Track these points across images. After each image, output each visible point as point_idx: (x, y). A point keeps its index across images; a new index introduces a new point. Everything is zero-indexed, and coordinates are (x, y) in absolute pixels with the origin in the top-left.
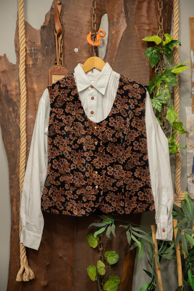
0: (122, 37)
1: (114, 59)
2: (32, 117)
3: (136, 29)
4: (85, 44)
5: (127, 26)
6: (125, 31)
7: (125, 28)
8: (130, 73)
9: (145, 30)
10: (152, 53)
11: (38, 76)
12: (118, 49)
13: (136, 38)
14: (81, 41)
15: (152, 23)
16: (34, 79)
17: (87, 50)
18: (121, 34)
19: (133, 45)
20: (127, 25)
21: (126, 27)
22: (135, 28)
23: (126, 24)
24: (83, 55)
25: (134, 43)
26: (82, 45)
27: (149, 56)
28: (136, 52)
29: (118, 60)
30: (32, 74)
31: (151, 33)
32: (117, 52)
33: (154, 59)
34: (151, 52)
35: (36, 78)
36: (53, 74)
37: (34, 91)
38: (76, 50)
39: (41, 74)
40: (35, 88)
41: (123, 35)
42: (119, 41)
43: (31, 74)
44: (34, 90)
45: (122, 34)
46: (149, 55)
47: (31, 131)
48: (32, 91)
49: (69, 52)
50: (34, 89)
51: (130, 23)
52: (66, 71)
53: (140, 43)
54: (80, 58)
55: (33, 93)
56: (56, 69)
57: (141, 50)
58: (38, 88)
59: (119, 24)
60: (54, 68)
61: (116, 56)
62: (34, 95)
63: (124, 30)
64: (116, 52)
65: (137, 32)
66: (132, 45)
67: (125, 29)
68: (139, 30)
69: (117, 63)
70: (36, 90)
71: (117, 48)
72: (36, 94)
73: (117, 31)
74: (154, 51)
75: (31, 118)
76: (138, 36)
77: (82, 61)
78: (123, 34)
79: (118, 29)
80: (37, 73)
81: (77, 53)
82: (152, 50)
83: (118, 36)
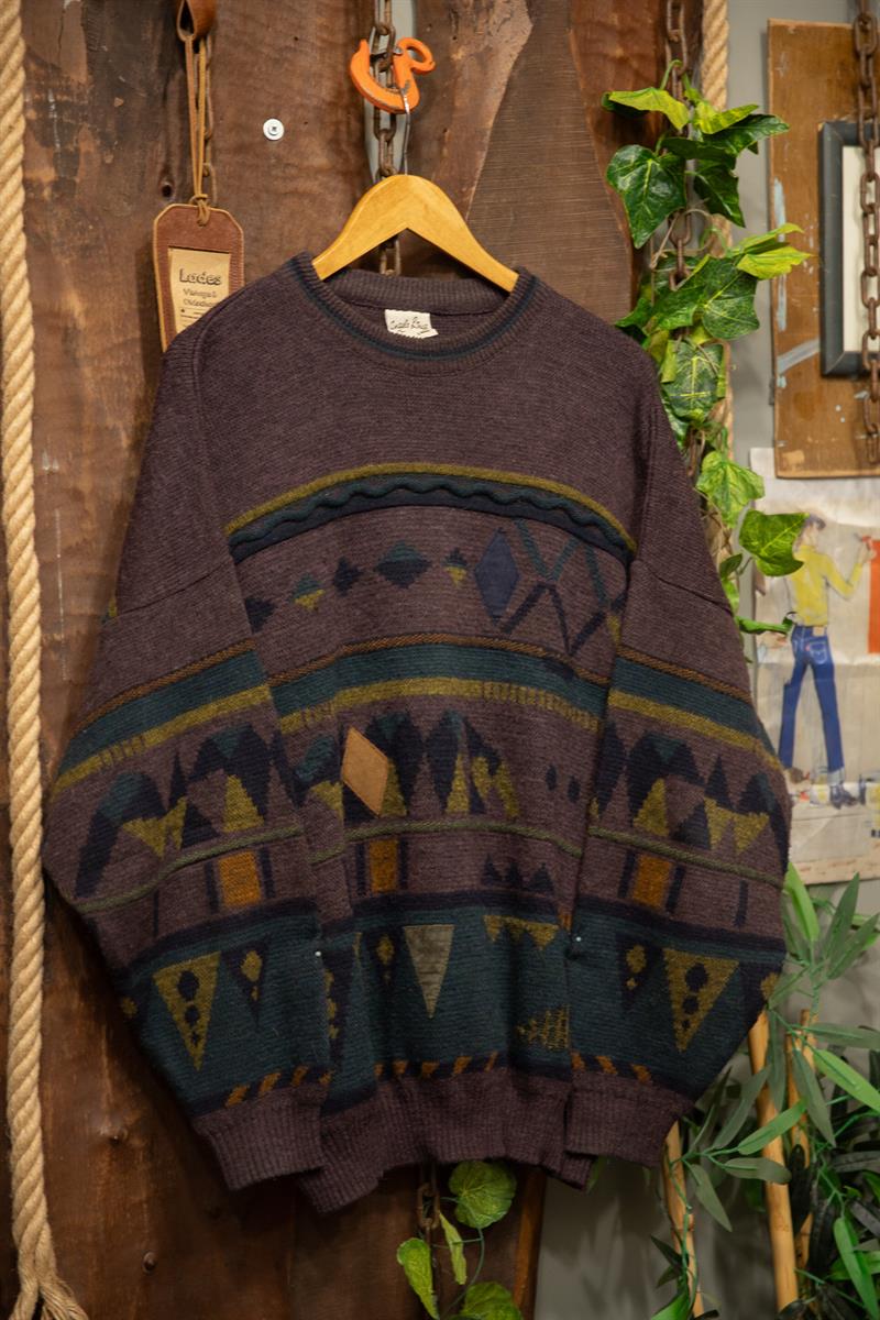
0: (510, 79)
1: (474, 189)
2: (56, 467)
3: (574, 48)
4: (315, 102)
5: (533, 29)
6: (526, 51)
7: (522, 40)
8: (544, 264)
9: (605, 56)
10: (642, 175)
11: (85, 248)
12: (492, 138)
13: (574, 96)
14: (297, 84)
15: (632, 31)
16: (67, 261)
17: (329, 134)
18: (504, 67)
19: (559, 127)
20: (531, 26)
21: (528, 33)
22: (567, 46)
23: (527, 17)
24: (307, 159)
25: (563, 118)
26: (302, 105)
27: (625, 189)
28: (575, 163)
29: (493, 196)
30: (54, 233)
31: (629, 76)
32: (490, 155)
33: (648, 203)
34: (638, 166)
35: (75, 257)
36: (174, 243)
37: (66, 329)
38: (274, 129)
39: (98, 238)
40: (76, 314)
41: (515, 74)
42: (494, 101)
43: (49, 237)
44: (70, 325)
45: (511, 65)
46: (625, 183)
47: (56, 540)
48: (59, 328)
49: (234, 133)
50: (69, 315)
51: (546, 15)
52: (235, 230)
53: (588, 120)
54: (293, 171)
55: (64, 341)
56: (187, 218)
57: (593, 153)
58: (87, 313)
59: (494, 18)
60: (178, 214)
61: (482, 175)
62: (66, 352)
63: (519, 49)
64: (484, 155)
65: (577, 64)
66: (557, 124)
67: (524, 42)
68: (584, 55)
69: (487, 207)
70: (82, 323)
71: (489, 133)
72: (78, 345)
73: (481, 48)
74: (650, 162)
75: (51, 473)
76: (582, 87)
77: (301, 190)
78: (514, 68)
79: (486, 43)
80: (81, 233)
81: (278, 146)
82: (641, 160)
83: (486, 74)
